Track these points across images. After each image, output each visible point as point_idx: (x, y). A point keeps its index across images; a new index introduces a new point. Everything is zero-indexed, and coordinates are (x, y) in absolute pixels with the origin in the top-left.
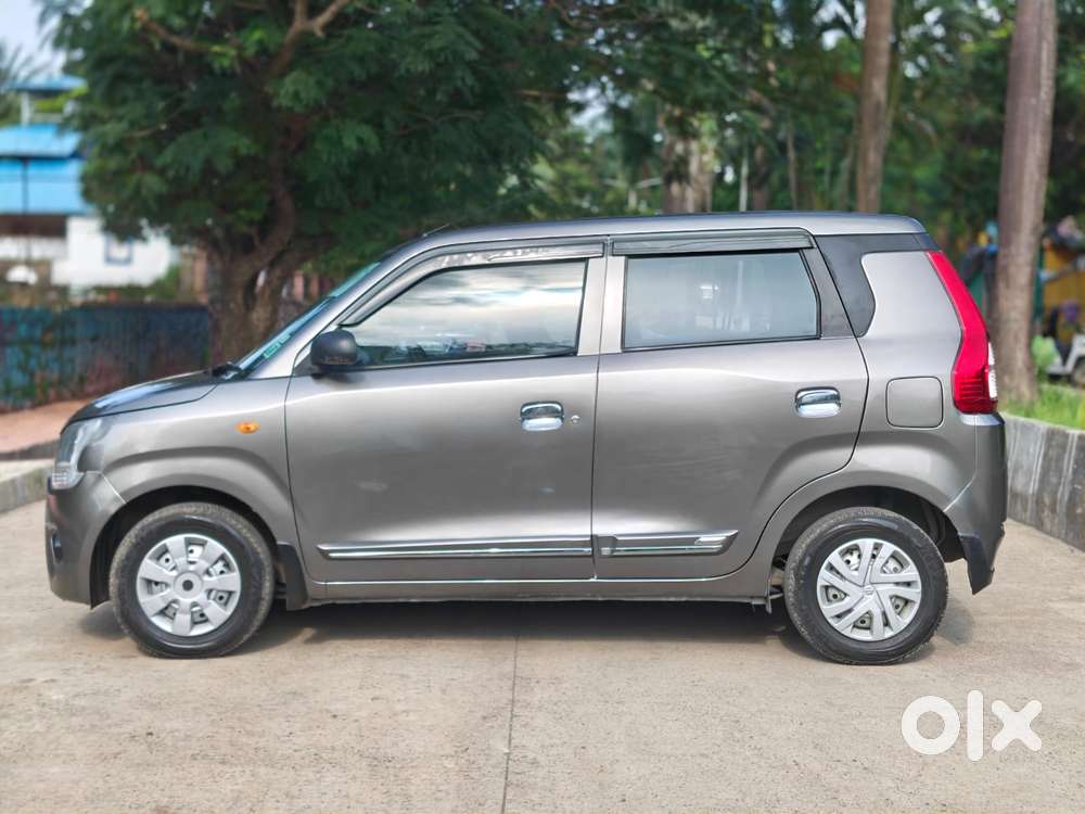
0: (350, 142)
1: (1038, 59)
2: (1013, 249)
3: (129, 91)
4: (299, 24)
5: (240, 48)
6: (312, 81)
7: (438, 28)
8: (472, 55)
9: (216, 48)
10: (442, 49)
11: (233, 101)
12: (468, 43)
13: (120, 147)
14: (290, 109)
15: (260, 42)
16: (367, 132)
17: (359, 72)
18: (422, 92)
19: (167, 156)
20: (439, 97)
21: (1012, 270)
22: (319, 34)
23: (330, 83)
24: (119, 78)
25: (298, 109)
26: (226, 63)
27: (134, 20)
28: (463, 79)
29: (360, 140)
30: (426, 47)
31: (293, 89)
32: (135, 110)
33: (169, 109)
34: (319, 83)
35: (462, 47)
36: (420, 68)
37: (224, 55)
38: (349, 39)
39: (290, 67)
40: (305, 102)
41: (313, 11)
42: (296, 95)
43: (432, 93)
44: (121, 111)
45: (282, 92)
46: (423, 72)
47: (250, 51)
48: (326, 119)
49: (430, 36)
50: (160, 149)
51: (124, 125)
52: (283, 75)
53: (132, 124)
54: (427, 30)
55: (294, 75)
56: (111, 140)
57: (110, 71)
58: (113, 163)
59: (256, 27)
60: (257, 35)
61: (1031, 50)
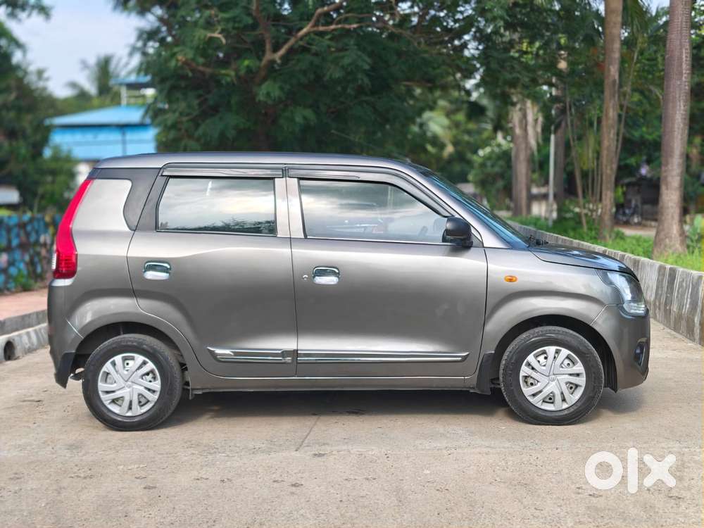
0: (298, 119)
1: (680, 58)
2: (670, 167)
3: (179, 95)
4: (269, 56)
5: (237, 70)
6: (277, 85)
7: (347, 53)
8: (367, 67)
9: (223, 72)
10: (350, 64)
11: (235, 100)
12: (364, 61)
13: (174, 126)
14: (266, 102)
15: (248, 67)
16: (309, 113)
17: (304, 80)
18: (339, 89)
19: (200, 131)
20: (349, 91)
21: (669, 179)
22: (279, 61)
23: (287, 87)
24: (174, 88)
25: (270, 102)
26: (229, 79)
27: (177, 60)
28: (362, 80)
29: (305, 118)
30: (340, 64)
31: (268, 91)
32: (182, 105)
33: (200, 105)
34: (281, 88)
35: (360, 63)
36: (337, 76)
37: (229, 74)
38: (298, 60)
39: (265, 79)
40: (273, 98)
41: (276, 48)
42: (268, 94)
43: (344, 89)
44: (175, 106)
45: (261, 93)
46: (339, 78)
47: (242, 72)
48: (286, 106)
49: (343, 57)
50: (197, 126)
51: (177, 114)
52: (260, 84)
53: (181, 114)
54: (341, 54)
55: (267, 83)
56: (169, 123)
57: (168, 84)
58: (172, 134)
59: (245, 58)
60: (246, 63)
61: (677, 53)
